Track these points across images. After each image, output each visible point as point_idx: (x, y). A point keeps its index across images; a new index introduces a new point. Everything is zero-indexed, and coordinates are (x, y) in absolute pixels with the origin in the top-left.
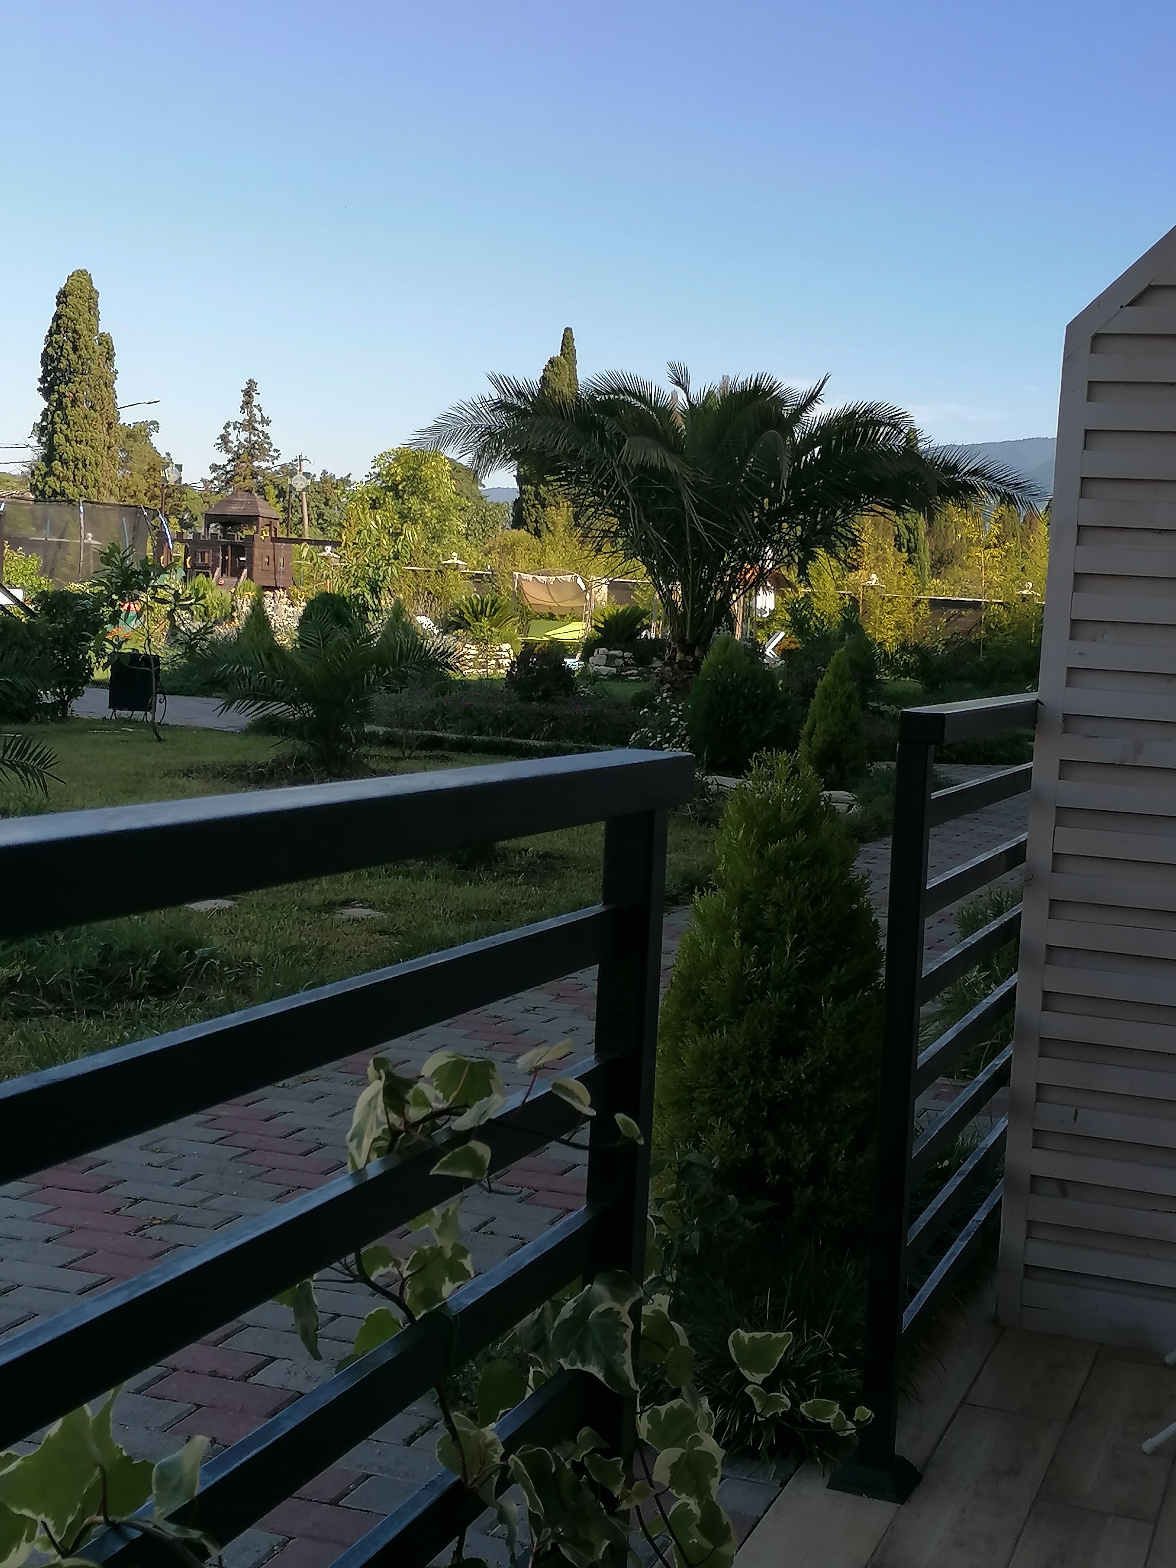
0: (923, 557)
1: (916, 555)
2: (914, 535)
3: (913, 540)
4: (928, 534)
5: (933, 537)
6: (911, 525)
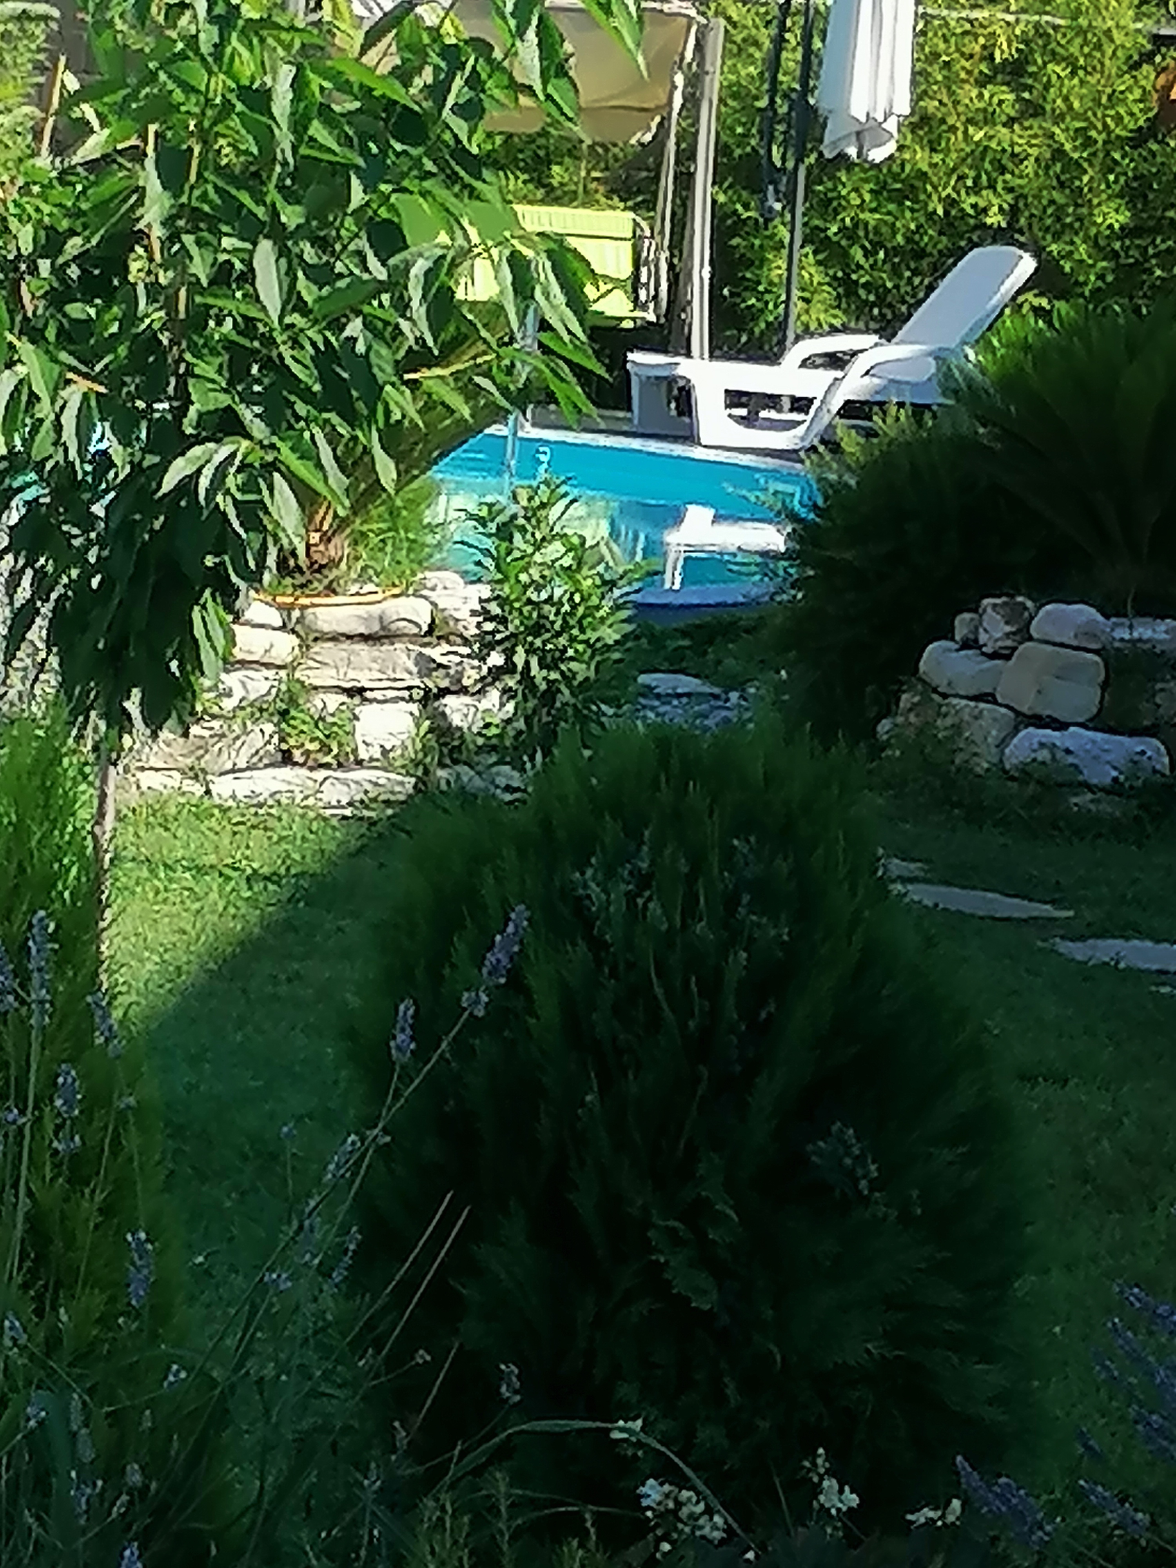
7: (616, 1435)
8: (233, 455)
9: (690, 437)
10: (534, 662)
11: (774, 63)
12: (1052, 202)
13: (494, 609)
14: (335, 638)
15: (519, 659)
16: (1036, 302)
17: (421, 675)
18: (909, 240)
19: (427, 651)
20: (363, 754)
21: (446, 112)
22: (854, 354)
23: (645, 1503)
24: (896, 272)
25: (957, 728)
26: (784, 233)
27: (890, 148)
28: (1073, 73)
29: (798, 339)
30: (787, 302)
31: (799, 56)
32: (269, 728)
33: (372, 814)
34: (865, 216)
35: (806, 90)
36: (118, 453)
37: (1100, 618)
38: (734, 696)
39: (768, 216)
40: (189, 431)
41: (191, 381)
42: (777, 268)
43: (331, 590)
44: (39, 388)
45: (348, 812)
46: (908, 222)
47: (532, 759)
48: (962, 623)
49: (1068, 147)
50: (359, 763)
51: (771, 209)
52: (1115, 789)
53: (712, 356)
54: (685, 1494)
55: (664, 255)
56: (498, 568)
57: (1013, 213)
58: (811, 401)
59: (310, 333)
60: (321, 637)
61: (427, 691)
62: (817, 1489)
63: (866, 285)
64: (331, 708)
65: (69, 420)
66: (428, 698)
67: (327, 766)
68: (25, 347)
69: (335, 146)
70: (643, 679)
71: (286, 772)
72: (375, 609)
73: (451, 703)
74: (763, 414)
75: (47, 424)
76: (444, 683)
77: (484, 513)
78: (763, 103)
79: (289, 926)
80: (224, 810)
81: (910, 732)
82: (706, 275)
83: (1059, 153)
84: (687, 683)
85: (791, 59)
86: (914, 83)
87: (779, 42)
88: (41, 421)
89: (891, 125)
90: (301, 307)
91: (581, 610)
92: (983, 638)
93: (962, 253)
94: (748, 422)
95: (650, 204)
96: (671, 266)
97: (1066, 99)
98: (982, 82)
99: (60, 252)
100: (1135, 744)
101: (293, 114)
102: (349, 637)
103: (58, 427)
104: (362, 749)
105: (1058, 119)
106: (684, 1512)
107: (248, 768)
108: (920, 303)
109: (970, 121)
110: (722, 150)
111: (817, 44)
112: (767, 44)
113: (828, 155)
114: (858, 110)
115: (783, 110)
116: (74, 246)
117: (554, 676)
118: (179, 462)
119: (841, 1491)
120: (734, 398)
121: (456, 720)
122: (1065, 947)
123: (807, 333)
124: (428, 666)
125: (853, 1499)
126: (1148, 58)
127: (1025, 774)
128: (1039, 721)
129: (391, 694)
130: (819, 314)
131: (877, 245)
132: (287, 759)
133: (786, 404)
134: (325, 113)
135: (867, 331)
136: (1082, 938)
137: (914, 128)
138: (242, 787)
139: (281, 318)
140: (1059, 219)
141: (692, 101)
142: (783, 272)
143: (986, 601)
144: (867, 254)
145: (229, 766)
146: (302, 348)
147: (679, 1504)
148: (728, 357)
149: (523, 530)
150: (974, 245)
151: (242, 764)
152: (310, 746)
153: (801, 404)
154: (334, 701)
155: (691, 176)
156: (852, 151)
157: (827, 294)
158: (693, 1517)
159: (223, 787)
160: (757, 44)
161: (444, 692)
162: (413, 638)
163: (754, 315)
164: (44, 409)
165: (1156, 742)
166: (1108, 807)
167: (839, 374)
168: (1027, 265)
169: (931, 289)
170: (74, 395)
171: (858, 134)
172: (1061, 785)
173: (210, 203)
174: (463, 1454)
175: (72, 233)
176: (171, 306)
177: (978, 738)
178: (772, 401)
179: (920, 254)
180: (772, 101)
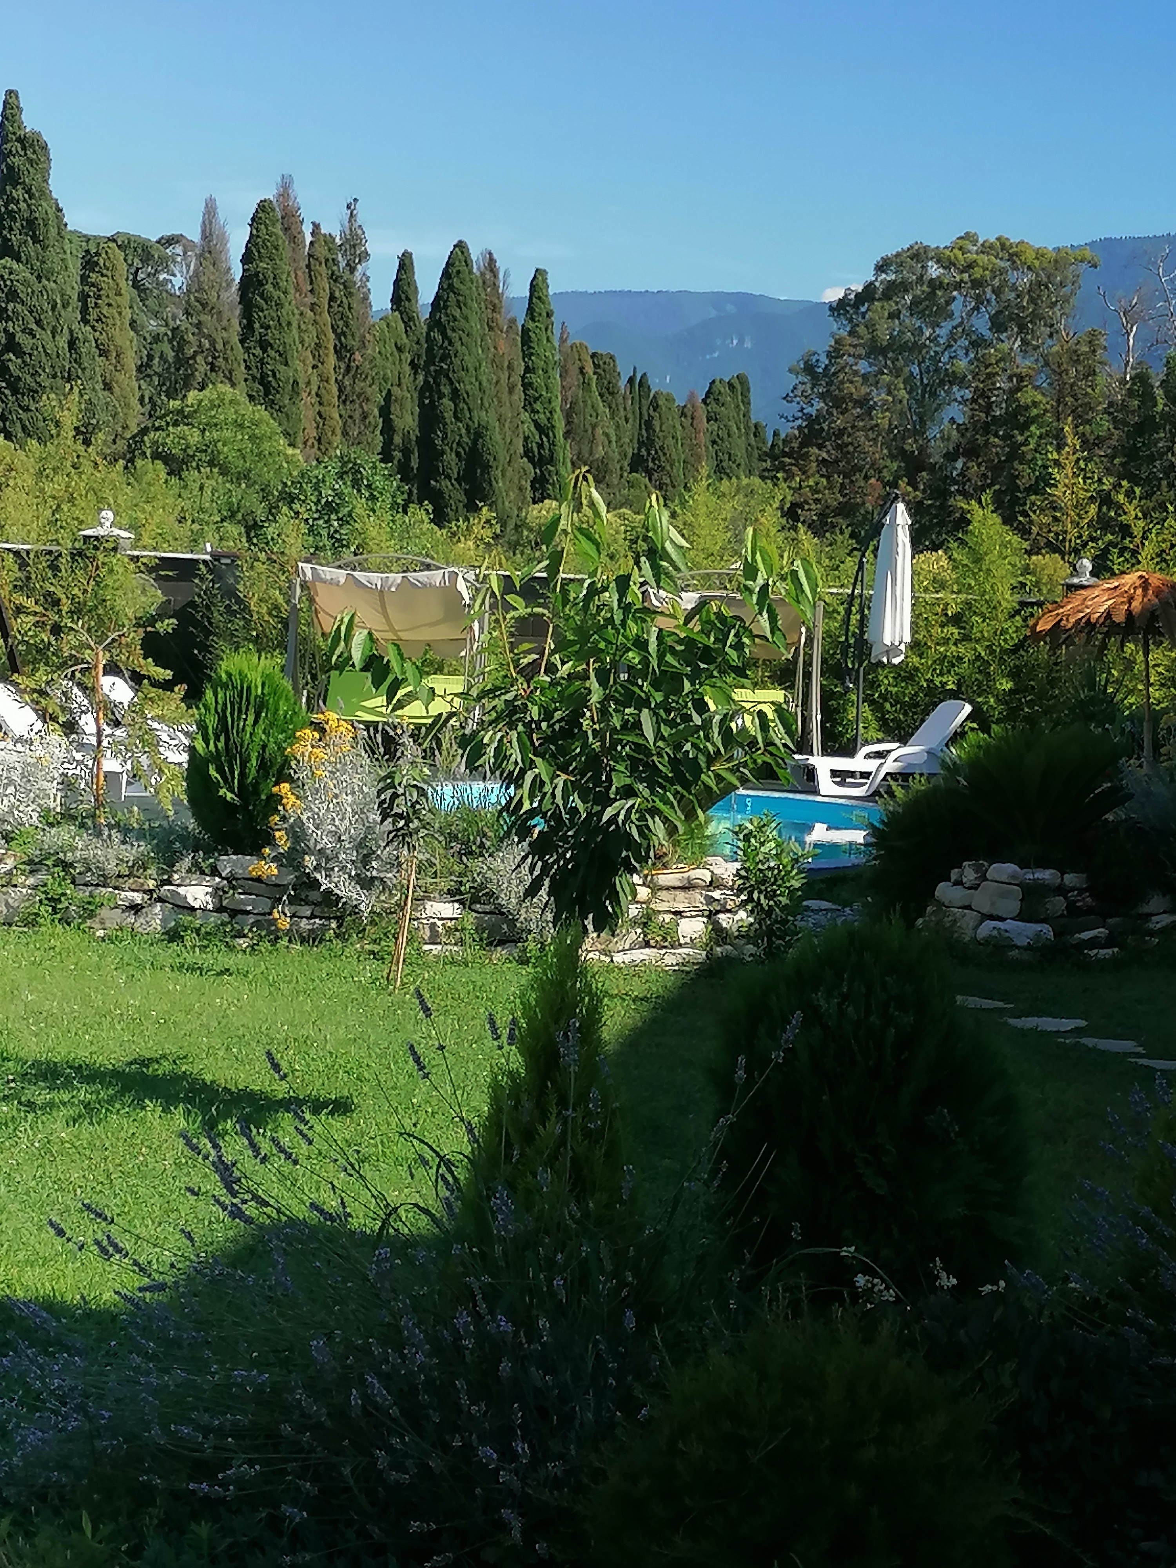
0: (563, 471)
1: (552, 468)
2: (547, 436)
3: (546, 443)
4: (567, 435)
5: (573, 440)
6: (542, 418)
7: (843, 1254)
8: (633, 806)
9: (816, 792)
10: (762, 897)
11: (846, 622)
12: (976, 679)
13: (743, 873)
14: (668, 888)
15: (755, 895)
16: (971, 725)
17: (707, 905)
18: (911, 699)
19: (710, 894)
20: (682, 941)
21: (727, 649)
22: (889, 752)
23: (858, 1284)
24: (905, 714)
25: (955, 921)
26: (854, 697)
27: (902, 657)
28: (984, 621)
29: (863, 745)
30: (857, 729)
31: (858, 617)
32: (639, 931)
33: (687, 969)
34: (889, 689)
35: (863, 633)
36: (581, 806)
37: (1018, 869)
38: (847, 910)
39: (847, 690)
40: (612, 796)
41: (613, 773)
42: (852, 714)
43: (665, 866)
44: (545, 778)
45: (676, 968)
46: (910, 690)
47: (763, 941)
48: (954, 874)
49: (983, 654)
50: (680, 945)
51: (848, 687)
52: (1029, 948)
53: (823, 755)
54: (876, 1281)
55: (799, 709)
56: (745, 855)
57: (959, 684)
58: (870, 773)
59: (667, 750)
60: (662, 888)
61: (710, 911)
62: (937, 1277)
63: (892, 720)
64: (667, 920)
65: (559, 792)
66: (711, 915)
67: (665, 947)
68: (538, 760)
69: (676, 664)
70: (805, 903)
71: (647, 951)
72: (686, 875)
73: (722, 916)
74: (848, 780)
75: (548, 795)
76: (718, 908)
77: (737, 829)
78: (843, 639)
79: (654, 1021)
80: (620, 969)
81: (932, 924)
82: (819, 717)
83: (979, 657)
84: (825, 905)
85: (855, 618)
86: (912, 628)
87: (848, 612)
88: (545, 794)
89: (902, 647)
90: (663, 738)
91: (783, 873)
92: (964, 880)
93: (936, 705)
94: (842, 784)
95: (792, 687)
96: (803, 715)
97: (981, 632)
98: (942, 626)
99: (553, 718)
100: (1038, 927)
101: (658, 650)
102: (675, 888)
103: (553, 796)
104: (681, 938)
105: (977, 641)
106: (876, 1289)
107: (630, 949)
108: (917, 728)
109: (938, 644)
110: (824, 661)
111: (866, 612)
112: (843, 613)
113: (873, 661)
114: (887, 641)
115: (852, 641)
116: (558, 715)
117: (771, 903)
118: (609, 809)
119: (948, 1278)
120: (834, 773)
121: (724, 925)
122: (1012, 1021)
123: (866, 742)
124: (710, 900)
125: (954, 1281)
126: (1018, 612)
127: (987, 941)
128: (992, 917)
129: (694, 913)
130: (873, 734)
131: (897, 702)
132: (647, 945)
133: (858, 775)
134: (672, 650)
135: (894, 741)
136: (1019, 1017)
137: (912, 648)
138: (627, 958)
139: (654, 744)
140: (979, 688)
141: (810, 640)
142: (854, 715)
143: (964, 864)
144: (892, 706)
145: (621, 948)
146: (662, 757)
147: (874, 1286)
148: (828, 755)
149: (755, 837)
150: (942, 701)
151: (627, 947)
152: (658, 939)
153: (865, 775)
154: (668, 918)
155: (810, 673)
156: (885, 660)
157: (874, 725)
158: (880, 1291)
159: (618, 958)
160: (839, 613)
161: (718, 912)
162: (702, 888)
163: (841, 734)
164: (548, 788)
165: (1047, 926)
166: (1026, 956)
167: (883, 761)
168: (968, 708)
169: (923, 721)
170: (560, 781)
171: (887, 652)
172: (1004, 946)
173: (619, 692)
174: (777, 1263)
175: (556, 710)
176: (603, 740)
177: (964, 926)
178: (852, 774)
179: (917, 705)
180: (847, 639)
